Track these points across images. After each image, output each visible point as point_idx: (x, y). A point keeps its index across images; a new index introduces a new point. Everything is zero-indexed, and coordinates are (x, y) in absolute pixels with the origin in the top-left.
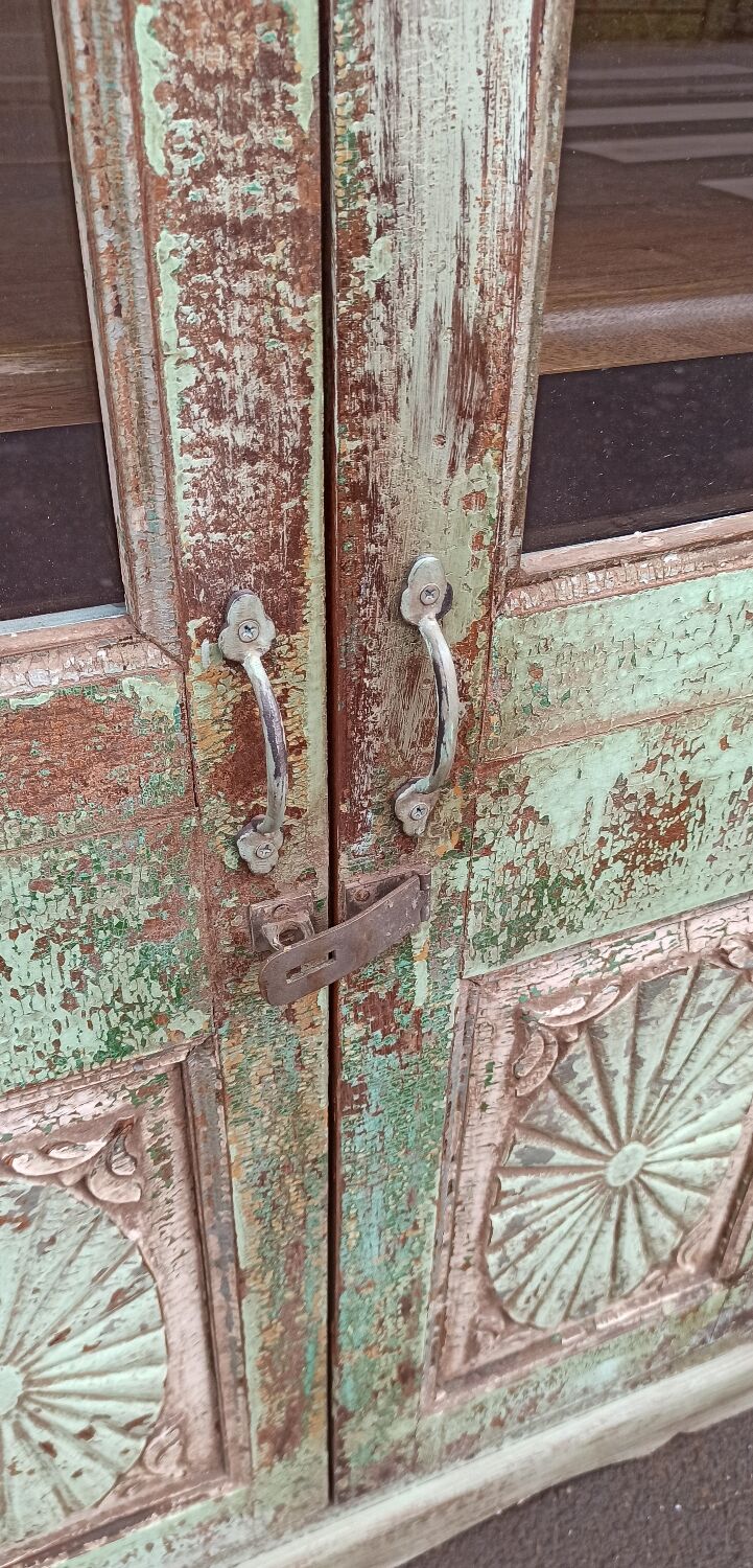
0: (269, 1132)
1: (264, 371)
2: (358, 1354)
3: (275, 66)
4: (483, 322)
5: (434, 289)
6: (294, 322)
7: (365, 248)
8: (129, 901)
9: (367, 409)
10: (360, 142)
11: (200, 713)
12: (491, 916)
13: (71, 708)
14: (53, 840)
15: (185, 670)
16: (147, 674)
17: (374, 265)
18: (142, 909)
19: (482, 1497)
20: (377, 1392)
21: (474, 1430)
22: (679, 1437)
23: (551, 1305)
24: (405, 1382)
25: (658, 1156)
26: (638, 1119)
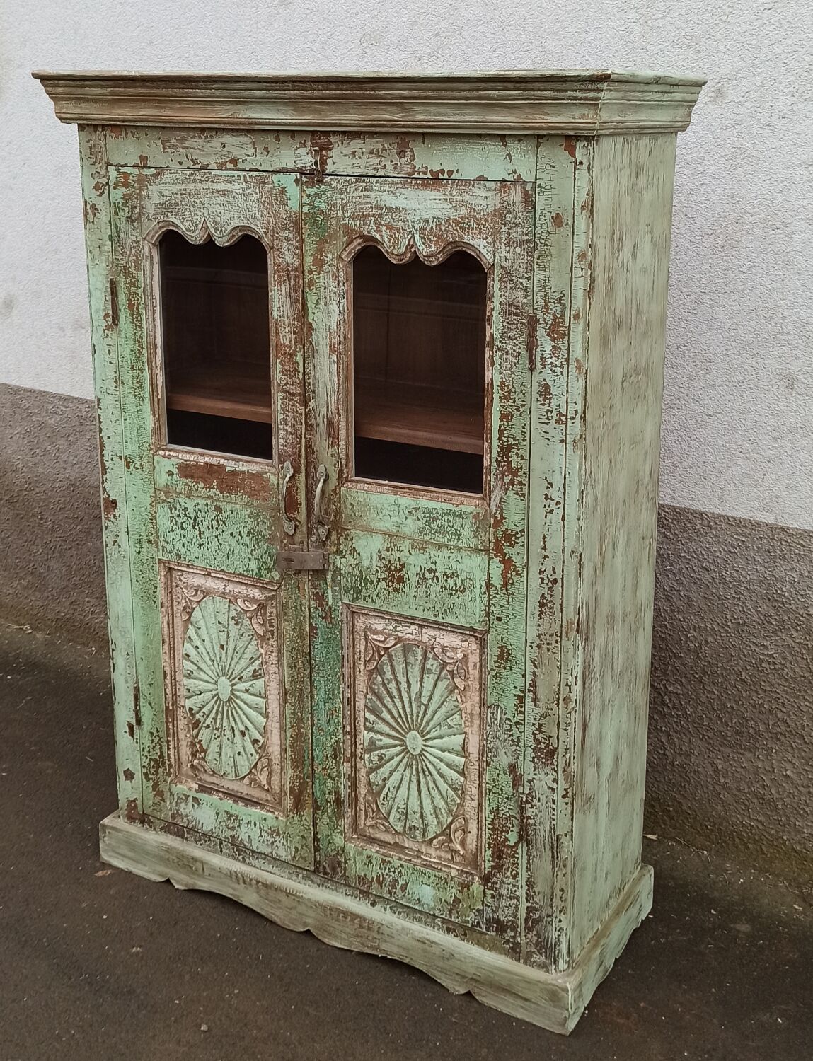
1: (294, 419)
3: (297, 370)
4: (333, 419)
5: (323, 411)
6: (299, 411)
7: (311, 401)
8: (265, 530)
9: (311, 430)
10: (309, 383)
11: (281, 487)
13: (258, 477)
14: (252, 506)
17: (312, 404)
18: (267, 534)
19: (369, 929)
20: (328, 802)
21: (369, 877)
22: (469, 994)
23: (394, 815)
24: (337, 805)
25: (428, 749)
26: (415, 718)
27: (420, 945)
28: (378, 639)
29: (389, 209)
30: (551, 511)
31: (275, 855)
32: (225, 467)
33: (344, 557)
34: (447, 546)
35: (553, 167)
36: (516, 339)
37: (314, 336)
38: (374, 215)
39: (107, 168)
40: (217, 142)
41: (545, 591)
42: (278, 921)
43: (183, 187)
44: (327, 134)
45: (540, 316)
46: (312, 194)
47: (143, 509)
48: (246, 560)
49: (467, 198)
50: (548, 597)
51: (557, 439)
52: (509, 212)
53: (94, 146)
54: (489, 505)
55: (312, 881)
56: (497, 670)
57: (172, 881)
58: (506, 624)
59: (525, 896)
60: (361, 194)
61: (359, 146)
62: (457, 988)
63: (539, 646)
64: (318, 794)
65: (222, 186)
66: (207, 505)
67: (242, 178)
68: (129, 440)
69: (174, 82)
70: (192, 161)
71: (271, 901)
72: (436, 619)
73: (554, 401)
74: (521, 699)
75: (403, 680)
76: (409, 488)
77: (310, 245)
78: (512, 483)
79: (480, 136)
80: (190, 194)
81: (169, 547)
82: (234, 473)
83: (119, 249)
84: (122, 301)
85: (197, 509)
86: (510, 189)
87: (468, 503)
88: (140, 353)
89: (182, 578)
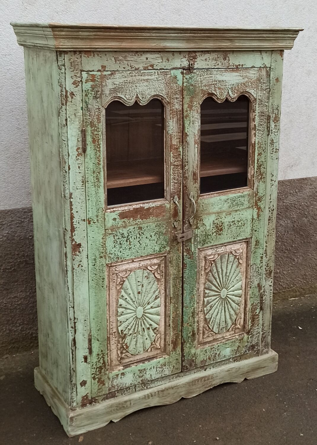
0: (175, 270)
1: (178, 176)
2: (186, 325)
3: (180, 155)
4: (195, 172)
5: (191, 169)
6: (180, 172)
7: (186, 166)
8: (163, 230)
9: (186, 179)
10: (185, 159)
11: (171, 208)
12: (200, 238)
13: (161, 206)
14: (158, 221)
15: (170, 203)
16: (167, 203)
17: (186, 168)
18: (164, 231)
19: (208, 379)
20: (189, 337)
21: (205, 359)
22: (246, 379)
23: (216, 326)
24: (193, 336)
25: (229, 293)
26: (224, 283)
27: (227, 373)
28: (211, 257)
29: (220, 81)
30: (273, 185)
31: (163, 376)
32: (144, 207)
33: (199, 229)
34: (238, 210)
35: (276, 61)
36: (263, 125)
37: (188, 138)
38: (213, 84)
39: (81, 73)
40: (144, 57)
41: (270, 215)
42: (168, 403)
43: (126, 79)
44: (195, 52)
45: (271, 115)
46: (188, 78)
47: (98, 242)
48: (154, 247)
49: (248, 74)
50: (271, 216)
51: (275, 159)
52: (262, 79)
53: (74, 62)
54: (253, 189)
55: (180, 377)
56: (254, 250)
57: (113, 421)
58: (258, 231)
59: (261, 330)
60: (209, 76)
61: (208, 56)
62: (241, 380)
63: (268, 236)
64: (185, 336)
65: (146, 77)
66: (134, 228)
67: (156, 73)
68: (90, 210)
69: (133, 29)
70: (131, 66)
71: (165, 396)
72: (234, 240)
73: (275, 145)
74: (262, 257)
75: (220, 270)
76: (224, 192)
77: (187, 100)
78: (261, 178)
79: (253, 51)
80: (129, 82)
81: (112, 256)
82: (149, 209)
83: (88, 113)
84: (89, 139)
85: (129, 232)
86: (262, 70)
87: (245, 191)
88: (99, 164)
89: (116, 269)
